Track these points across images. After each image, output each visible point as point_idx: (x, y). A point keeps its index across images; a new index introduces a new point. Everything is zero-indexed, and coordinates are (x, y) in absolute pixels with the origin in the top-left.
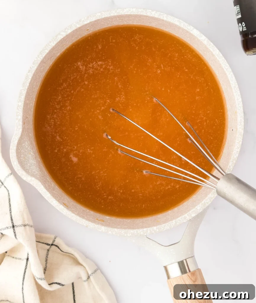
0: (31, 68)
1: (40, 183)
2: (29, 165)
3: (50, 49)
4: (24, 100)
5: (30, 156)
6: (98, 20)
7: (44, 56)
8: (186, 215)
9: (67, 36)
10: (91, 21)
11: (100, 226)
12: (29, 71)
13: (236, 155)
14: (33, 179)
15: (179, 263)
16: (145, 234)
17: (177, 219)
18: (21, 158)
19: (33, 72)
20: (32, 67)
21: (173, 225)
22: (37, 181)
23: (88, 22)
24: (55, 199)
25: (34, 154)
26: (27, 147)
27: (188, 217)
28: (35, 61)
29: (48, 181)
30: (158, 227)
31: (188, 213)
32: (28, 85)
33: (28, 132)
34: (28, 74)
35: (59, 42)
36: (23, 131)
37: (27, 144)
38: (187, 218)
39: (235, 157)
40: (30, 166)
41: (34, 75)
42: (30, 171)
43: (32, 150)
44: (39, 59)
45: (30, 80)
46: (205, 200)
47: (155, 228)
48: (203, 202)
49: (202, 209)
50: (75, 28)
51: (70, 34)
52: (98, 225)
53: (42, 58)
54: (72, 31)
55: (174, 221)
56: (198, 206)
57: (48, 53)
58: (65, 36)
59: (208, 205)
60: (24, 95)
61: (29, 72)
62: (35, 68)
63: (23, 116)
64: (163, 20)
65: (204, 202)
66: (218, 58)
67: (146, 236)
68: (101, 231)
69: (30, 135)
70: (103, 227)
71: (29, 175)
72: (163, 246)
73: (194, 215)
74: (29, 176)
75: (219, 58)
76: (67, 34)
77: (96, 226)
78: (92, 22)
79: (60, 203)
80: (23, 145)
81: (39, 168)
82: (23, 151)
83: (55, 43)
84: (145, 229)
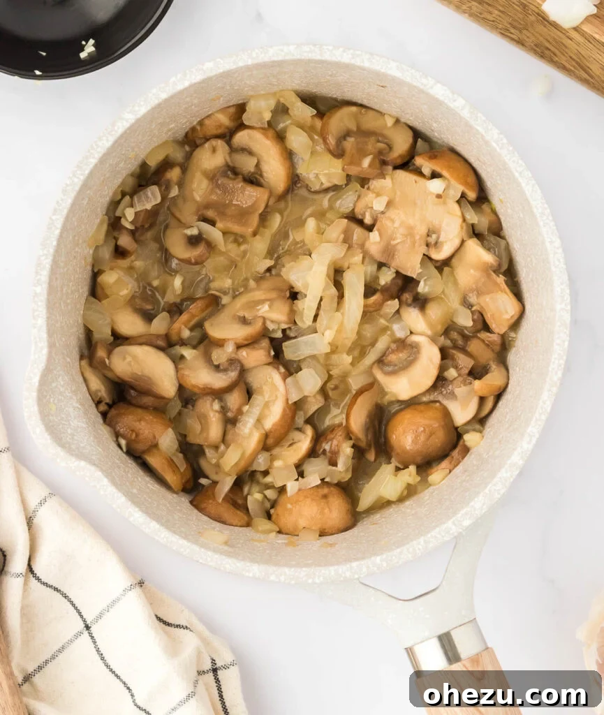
0: (58, 202)
1: (99, 474)
2: (69, 431)
3: (100, 155)
4: (48, 281)
5: (71, 410)
6: (210, 79)
7: (87, 172)
8: (449, 524)
9: (138, 121)
10: (194, 81)
11: (248, 564)
12: (55, 210)
13: (556, 373)
14: (83, 463)
15: (440, 638)
16: (356, 576)
17: (429, 535)
18: (51, 418)
19: (65, 212)
20: (62, 200)
21: (419, 549)
22: (93, 468)
23: (187, 84)
24: (137, 509)
25: (81, 404)
26: (62, 389)
27: (454, 527)
28: (67, 185)
29: (119, 467)
30: (384, 556)
31: (454, 518)
32: (55, 243)
33: (63, 354)
34: (54, 217)
35: (122, 136)
36: (50, 353)
37: (62, 383)
38: (451, 532)
39: (555, 378)
40: (73, 435)
41: (67, 218)
42: (73, 447)
43: (74, 398)
44: (76, 180)
45: (57, 232)
46: (490, 485)
47: (378, 559)
48: (487, 491)
49: (485, 507)
50: (157, 102)
51: (144, 116)
52: (242, 563)
53: (82, 178)
54: (149, 108)
55: (422, 540)
56: (476, 499)
57: (96, 165)
58: (133, 121)
59: (499, 496)
60: (48, 267)
61: (54, 214)
62: (70, 201)
63: (48, 318)
64: (363, 69)
65: (490, 491)
66: (498, 149)
67: (358, 579)
68: (251, 575)
69: (68, 360)
70: (257, 564)
71: (72, 455)
72: (400, 600)
73: (467, 523)
74: (74, 459)
75: (500, 149)
76: (139, 116)
77: (238, 564)
78: (195, 84)
79: (150, 517)
80: (54, 385)
81: (95, 437)
82: (53, 401)
83: (111, 140)
84: (355, 564)
